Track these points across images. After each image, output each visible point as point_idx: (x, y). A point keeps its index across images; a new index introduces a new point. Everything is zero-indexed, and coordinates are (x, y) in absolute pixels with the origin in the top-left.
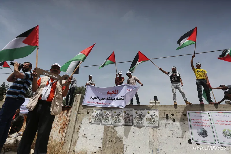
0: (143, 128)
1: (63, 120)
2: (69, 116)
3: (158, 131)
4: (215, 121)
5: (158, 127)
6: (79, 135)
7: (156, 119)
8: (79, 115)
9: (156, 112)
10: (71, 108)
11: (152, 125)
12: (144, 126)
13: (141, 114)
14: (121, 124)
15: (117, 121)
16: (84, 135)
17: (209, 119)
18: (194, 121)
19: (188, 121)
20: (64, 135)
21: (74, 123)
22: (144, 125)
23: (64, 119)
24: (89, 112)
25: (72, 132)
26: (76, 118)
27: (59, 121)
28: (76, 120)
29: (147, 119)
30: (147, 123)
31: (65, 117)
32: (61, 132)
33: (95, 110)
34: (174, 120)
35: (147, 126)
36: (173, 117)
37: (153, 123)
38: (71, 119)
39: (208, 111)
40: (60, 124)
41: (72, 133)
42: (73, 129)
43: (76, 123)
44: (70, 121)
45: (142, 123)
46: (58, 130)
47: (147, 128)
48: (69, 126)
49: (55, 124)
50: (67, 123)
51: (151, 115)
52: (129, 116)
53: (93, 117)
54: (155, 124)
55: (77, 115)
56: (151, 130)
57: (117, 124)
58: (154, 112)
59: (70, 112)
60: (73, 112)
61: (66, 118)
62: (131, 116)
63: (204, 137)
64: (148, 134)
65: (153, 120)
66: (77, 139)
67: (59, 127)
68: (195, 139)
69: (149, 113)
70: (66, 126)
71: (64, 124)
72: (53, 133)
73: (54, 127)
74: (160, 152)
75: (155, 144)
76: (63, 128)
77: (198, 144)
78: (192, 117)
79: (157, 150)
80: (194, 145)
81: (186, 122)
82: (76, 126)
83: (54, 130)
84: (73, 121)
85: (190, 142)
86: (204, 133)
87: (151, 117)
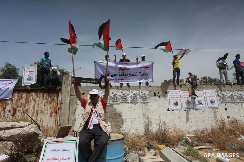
0: (138, 104)
1: (52, 104)
2: (59, 99)
3: (149, 105)
4: (183, 96)
5: (149, 102)
6: (77, 116)
7: (148, 96)
8: (72, 97)
9: (147, 92)
11: (144, 101)
12: (139, 103)
13: (136, 93)
14: (119, 102)
15: (115, 100)
17: (180, 95)
18: (171, 97)
20: (58, 118)
21: (68, 105)
22: (139, 101)
24: (84, 93)
25: (67, 114)
26: (70, 100)
27: (46, 104)
28: (70, 102)
29: (141, 97)
30: (141, 100)
32: (53, 115)
34: (159, 97)
35: (140, 103)
36: (159, 94)
38: (63, 102)
40: (49, 108)
41: (68, 115)
42: (68, 111)
43: (70, 105)
44: (62, 104)
46: (48, 115)
48: (63, 109)
49: (42, 108)
50: (59, 106)
52: (126, 95)
54: (146, 100)
55: (70, 97)
56: (144, 105)
57: (115, 102)
58: (145, 91)
59: (60, 95)
60: (63, 93)
61: (56, 101)
62: (127, 95)
63: (176, 106)
64: (142, 108)
66: (75, 120)
67: (49, 111)
68: (171, 108)
69: (142, 92)
70: (59, 109)
71: (54, 108)
72: (42, 118)
73: (42, 112)
74: (150, 119)
75: (147, 114)
76: (54, 111)
77: (173, 111)
78: (170, 94)
79: (148, 118)
80: (171, 111)
81: (167, 98)
82: (71, 108)
83: (42, 114)
84: (67, 103)
85: (168, 110)
86: (176, 104)
87: (143, 95)
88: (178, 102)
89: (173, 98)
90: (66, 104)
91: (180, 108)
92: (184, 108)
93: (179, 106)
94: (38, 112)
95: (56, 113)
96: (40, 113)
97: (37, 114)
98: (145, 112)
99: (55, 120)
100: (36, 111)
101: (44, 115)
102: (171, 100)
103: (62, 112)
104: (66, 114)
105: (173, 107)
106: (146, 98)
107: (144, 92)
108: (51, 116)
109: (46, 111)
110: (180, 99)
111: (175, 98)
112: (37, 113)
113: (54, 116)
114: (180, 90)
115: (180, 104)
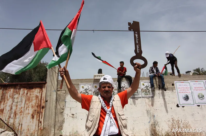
0: (139, 99)
1: (34, 101)
2: (44, 95)
3: (153, 100)
5: (153, 97)
6: (65, 116)
8: (58, 92)
10: (46, 85)
11: (148, 96)
12: (141, 97)
16: (72, 115)
20: (42, 120)
21: (54, 103)
22: (141, 96)
23: (36, 100)
25: (54, 113)
26: (56, 96)
27: (27, 102)
28: (57, 99)
29: (143, 90)
30: (143, 94)
31: (37, 97)
32: (35, 116)
35: (143, 97)
37: (148, 94)
38: (48, 99)
40: (30, 106)
41: (54, 115)
42: (54, 110)
43: (57, 102)
44: (47, 101)
45: (138, 95)
46: (30, 115)
47: (143, 98)
48: (48, 107)
49: (22, 108)
50: (43, 104)
54: (150, 94)
55: (57, 93)
56: (147, 100)
58: (148, 83)
59: (44, 90)
60: (49, 89)
61: (40, 98)
63: (187, 100)
64: (145, 104)
65: (148, 91)
66: (63, 121)
67: (31, 111)
68: (181, 104)
69: (143, 85)
70: (43, 108)
71: (37, 107)
72: (22, 119)
73: (21, 112)
74: (156, 118)
75: (151, 112)
76: (37, 111)
77: (183, 107)
78: (178, 86)
79: (154, 116)
80: (181, 107)
81: (174, 91)
82: (58, 107)
83: (22, 116)
84: (53, 100)
85: (178, 106)
86: (187, 98)
87: (145, 88)
88: (189, 96)
89: (182, 91)
90: (51, 101)
91: (192, 103)
92: (197, 103)
93: (190, 101)
94: (17, 112)
95: (39, 113)
96: (19, 113)
97: (16, 116)
98: (149, 109)
99: (37, 122)
100: (13, 112)
101: (24, 116)
102: (179, 93)
103: (47, 111)
104: (52, 114)
105: (183, 102)
107: (146, 84)
108: (33, 117)
109: (27, 111)
110: (191, 92)
111: (185, 91)
112: (15, 114)
113: (37, 118)
114: (189, 81)
115: (192, 98)
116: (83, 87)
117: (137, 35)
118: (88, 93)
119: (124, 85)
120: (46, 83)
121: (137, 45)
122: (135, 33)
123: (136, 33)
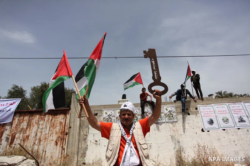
0: (163, 125)
1: (58, 128)
2: (68, 122)
3: (177, 125)
4: (217, 112)
5: (177, 122)
6: (89, 143)
7: (174, 114)
8: (82, 119)
9: (173, 108)
10: (70, 111)
11: (171, 121)
12: (164, 123)
15: (135, 121)
16: (95, 142)
17: (213, 110)
18: (203, 113)
19: (199, 114)
20: (65, 147)
21: (78, 129)
22: (164, 121)
23: (60, 126)
24: (97, 114)
25: (77, 140)
26: (80, 122)
27: (51, 129)
28: (80, 126)
29: (166, 115)
30: (167, 118)
31: (61, 123)
32: (59, 143)
33: (105, 111)
34: (189, 114)
35: (167, 122)
36: (188, 111)
37: (172, 119)
38: (72, 125)
39: (212, 104)
40: (54, 133)
41: (77, 142)
42: (77, 137)
43: (81, 128)
44: (70, 128)
45: (162, 120)
46: (54, 142)
47: (167, 123)
48: (71, 133)
49: (46, 134)
50: (67, 131)
51: (169, 111)
53: (103, 119)
54: (173, 119)
56: (171, 125)
58: (171, 108)
59: (68, 116)
60: (73, 115)
61: (64, 124)
62: (149, 114)
64: (169, 129)
66: (86, 148)
67: (55, 137)
68: (206, 128)
69: (167, 109)
70: (66, 134)
71: (61, 133)
72: (46, 146)
73: (45, 139)
74: (182, 144)
75: (176, 137)
76: (61, 137)
77: (208, 131)
78: (202, 110)
79: (179, 142)
80: (206, 132)
81: (198, 115)
82: (82, 133)
83: (46, 142)
84: (76, 127)
85: (203, 130)
86: (211, 122)
87: (169, 113)
88: (214, 120)
89: (205, 115)
90: (75, 127)
91: (218, 127)
92: (222, 127)
93: (215, 125)
94: (41, 139)
95: (63, 139)
96: (43, 140)
97: (40, 142)
98: (174, 135)
99: (61, 149)
100: (38, 138)
101: (48, 143)
102: (203, 117)
103: (71, 137)
104: (75, 141)
105: (207, 126)
106: (172, 116)
107: (169, 109)
108: (57, 144)
109: (51, 138)
110: (215, 116)
111: (209, 115)
112: (40, 140)
113: (60, 145)
114: (212, 105)
115: (216, 121)
116: (106, 113)
117: (153, 62)
118: (111, 118)
119: (147, 110)
120: (70, 109)
121: (155, 72)
122: (151, 60)
123: (153, 59)
